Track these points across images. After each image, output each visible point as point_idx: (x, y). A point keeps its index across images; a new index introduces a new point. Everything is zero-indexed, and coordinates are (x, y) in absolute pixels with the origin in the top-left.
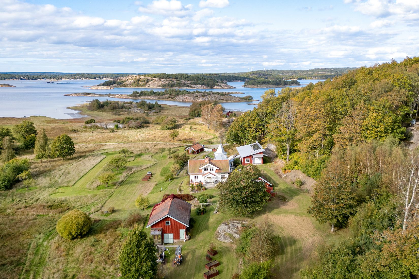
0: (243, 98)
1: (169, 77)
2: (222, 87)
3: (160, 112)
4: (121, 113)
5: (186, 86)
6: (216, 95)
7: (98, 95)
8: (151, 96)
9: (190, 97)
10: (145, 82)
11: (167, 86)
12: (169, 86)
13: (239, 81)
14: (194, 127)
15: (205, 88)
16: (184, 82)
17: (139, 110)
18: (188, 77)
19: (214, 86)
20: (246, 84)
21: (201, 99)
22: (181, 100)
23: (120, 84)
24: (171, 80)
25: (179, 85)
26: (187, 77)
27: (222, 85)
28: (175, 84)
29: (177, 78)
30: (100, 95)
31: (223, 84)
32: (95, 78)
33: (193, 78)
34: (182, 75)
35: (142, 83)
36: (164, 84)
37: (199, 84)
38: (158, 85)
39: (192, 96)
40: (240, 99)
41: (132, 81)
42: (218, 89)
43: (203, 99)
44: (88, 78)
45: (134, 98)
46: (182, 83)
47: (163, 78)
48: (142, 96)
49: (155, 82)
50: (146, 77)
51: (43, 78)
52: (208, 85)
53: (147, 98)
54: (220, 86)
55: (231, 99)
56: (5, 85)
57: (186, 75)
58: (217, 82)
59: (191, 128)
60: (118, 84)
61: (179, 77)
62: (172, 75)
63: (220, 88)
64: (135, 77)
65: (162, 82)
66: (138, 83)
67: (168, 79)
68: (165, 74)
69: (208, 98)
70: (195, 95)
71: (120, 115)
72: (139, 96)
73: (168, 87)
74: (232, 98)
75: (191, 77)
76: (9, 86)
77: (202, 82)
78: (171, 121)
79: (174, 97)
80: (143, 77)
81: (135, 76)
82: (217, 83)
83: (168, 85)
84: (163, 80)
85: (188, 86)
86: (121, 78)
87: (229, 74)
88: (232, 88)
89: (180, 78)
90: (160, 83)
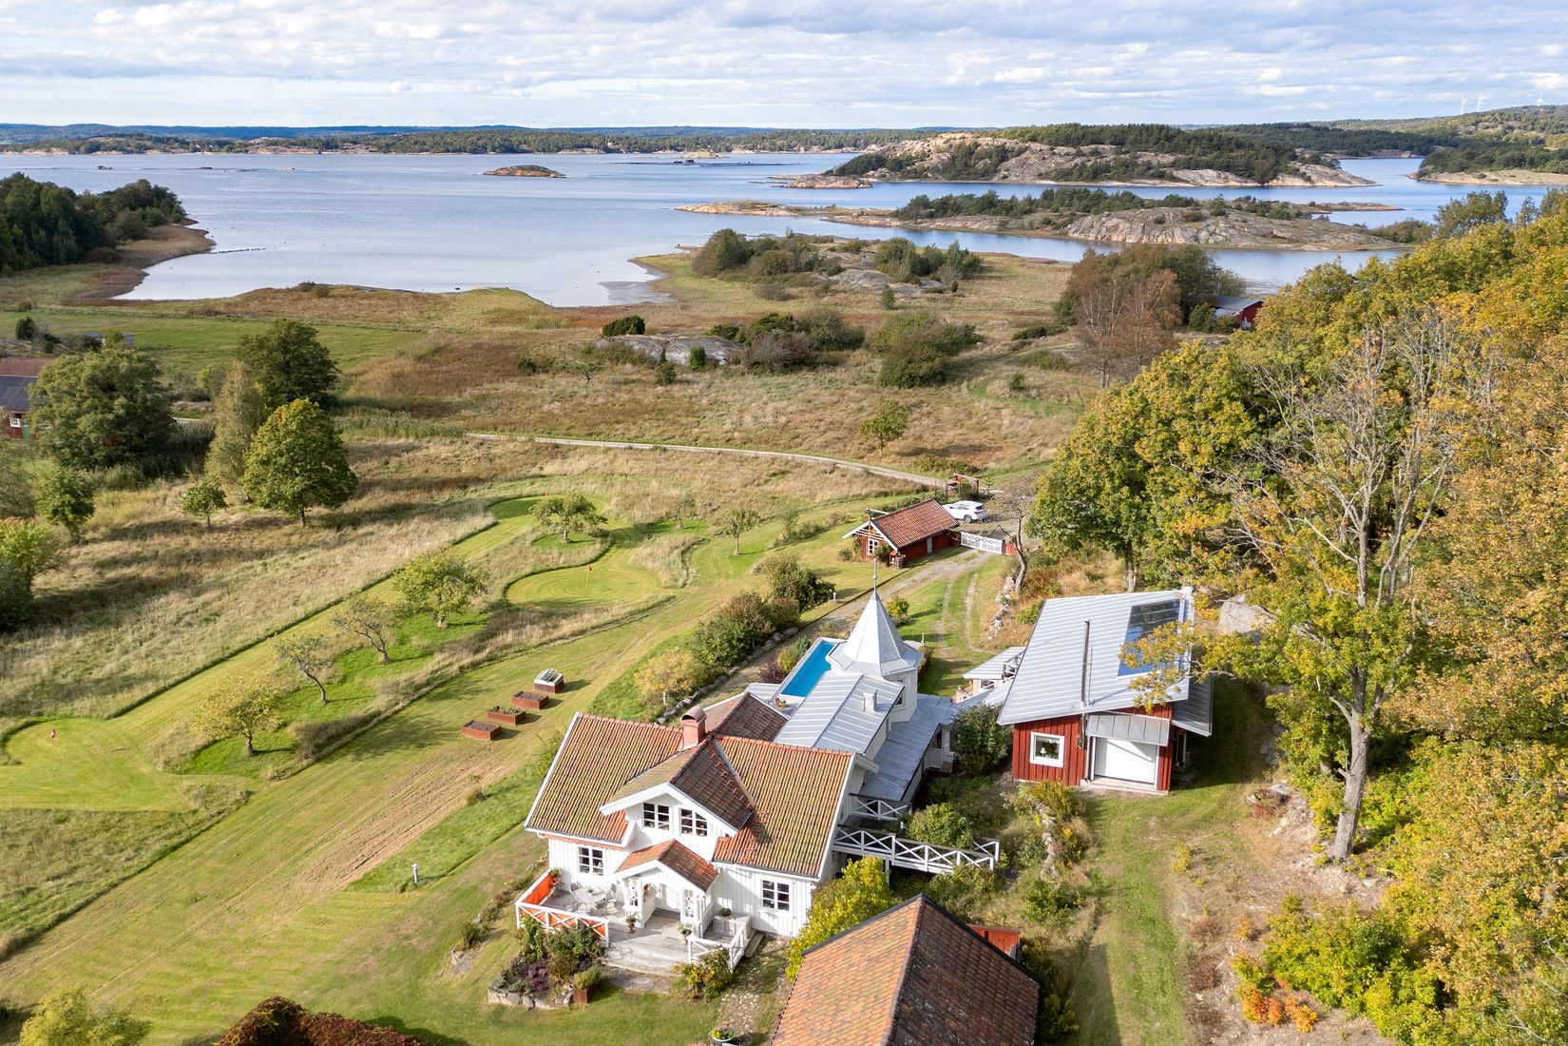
0: (1380, 234)
1: (1089, 138)
2: (1309, 179)
3: (955, 290)
4: (794, 291)
5: (1153, 177)
6: (1251, 217)
7: (788, 209)
8: (978, 217)
9: (1131, 222)
10: (995, 159)
11: (1076, 174)
12: (1085, 174)
13: (1406, 154)
14: (1033, 376)
15: (1233, 183)
16: (1147, 157)
17: (873, 277)
18: (1169, 139)
19: (1275, 177)
20: (1430, 168)
21: (1178, 232)
22: (1092, 238)
23: (901, 167)
24: (1096, 153)
25: (1127, 171)
26: (1163, 137)
27: (1310, 170)
28: (1107, 169)
29: (1120, 143)
30: (798, 210)
31: (1319, 168)
32: (840, 146)
33: (1189, 141)
34: (1146, 129)
35: (980, 165)
36: (1065, 166)
37: (1209, 166)
38: (1043, 170)
39: (1142, 219)
40: (1362, 238)
41: (945, 157)
42: (1293, 187)
43: (1189, 234)
44: (815, 148)
45: (910, 223)
46: (1140, 161)
47: (1066, 144)
48: (942, 216)
49: (1033, 159)
50: (999, 142)
51: (672, 148)
52: (1246, 172)
53: (958, 225)
54: (1303, 176)
55: (1318, 235)
56: (532, 168)
57: (1161, 128)
58: (1294, 158)
59: (1017, 386)
60: (892, 169)
61: (1131, 137)
62: (1102, 129)
63: (1299, 182)
64: (958, 142)
65: (1060, 160)
66: (966, 165)
67: (1086, 149)
68: (1076, 125)
69: (1212, 228)
70: (1152, 215)
71: (786, 298)
72: (931, 216)
73: (1077, 180)
74: (1327, 231)
75: (1180, 137)
76: (545, 172)
77: (1224, 159)
78: (931, 344)
79: (1065, 225)
80: (989, 140)
81: (958, 136)
82: (1291, 164)
83: (1080, 173)
84: (1066, 150)
85: (1161, 176)
86: (908, 144)
87: (1367, 123)
88: (1355, 183)
89: (1135, 142)
90: (1052, 165)
